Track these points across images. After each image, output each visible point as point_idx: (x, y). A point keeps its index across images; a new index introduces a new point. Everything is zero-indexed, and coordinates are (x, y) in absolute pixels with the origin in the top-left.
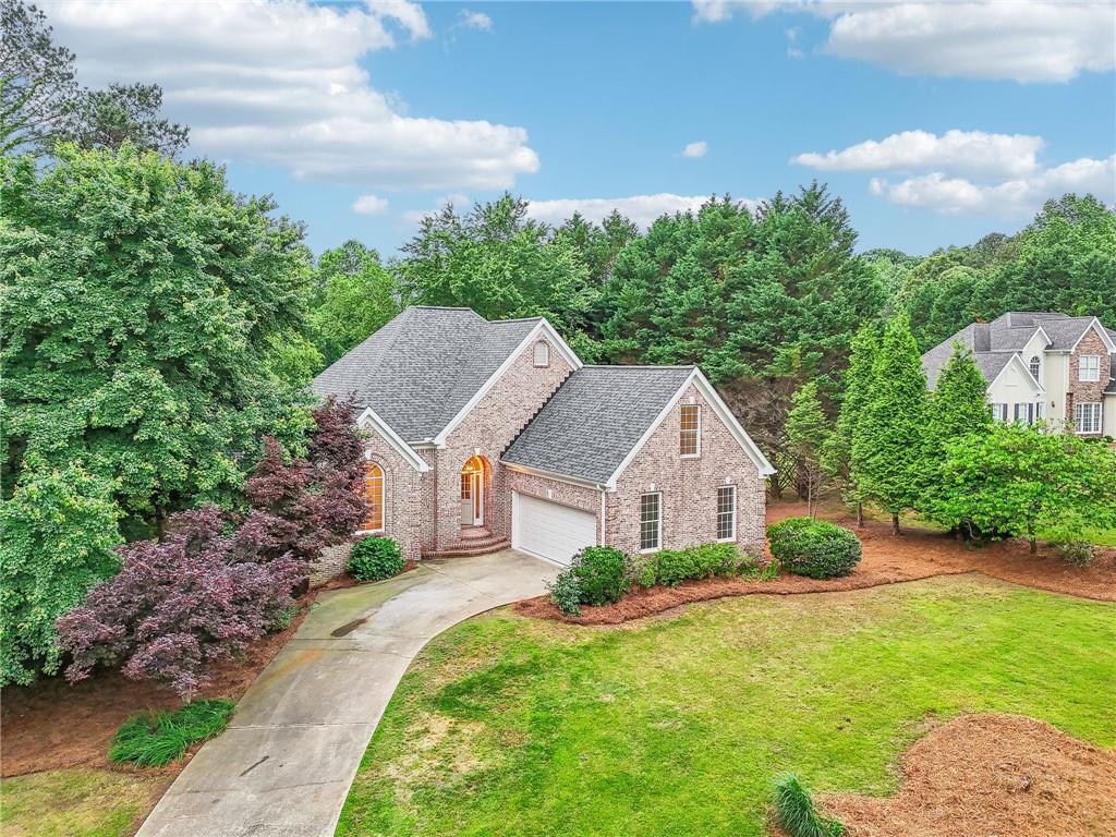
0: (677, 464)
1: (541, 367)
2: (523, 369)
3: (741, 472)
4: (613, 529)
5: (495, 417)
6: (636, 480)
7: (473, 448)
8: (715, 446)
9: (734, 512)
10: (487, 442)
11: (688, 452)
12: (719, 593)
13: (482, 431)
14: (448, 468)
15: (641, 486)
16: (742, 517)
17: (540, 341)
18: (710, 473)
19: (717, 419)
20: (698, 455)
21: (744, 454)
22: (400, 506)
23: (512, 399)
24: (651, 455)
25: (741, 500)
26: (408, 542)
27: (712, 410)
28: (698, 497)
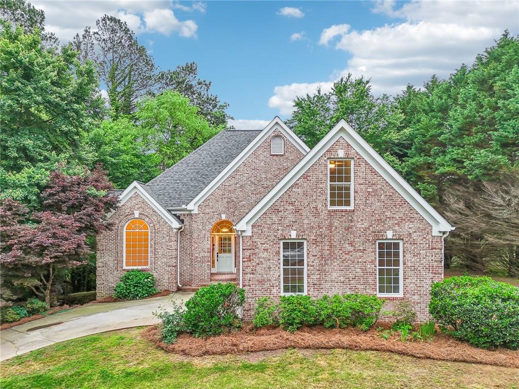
0: (324, 215)
1: (277, 155)
2: (261, 157)
3: (408, 227)
4: (248, 270)
5: (238, 192)
6: (275, 226)
7: (220, 214)
8: (371, 199)
9: (401, 267)
10: (232, 210)
11: (340, 204)
12: (331, 344)
13: (228, 202)
14: (200, 227)
15: (280, 232)
16: (409, 273)
17: (277, 136)
18: (366, 225)
19: (375, 173)
20: (352, 207)
21: (412, 209)
22: (160, 252)
23: (252, 179)
24: (292, 204)
25: (408, 256)
26: (166, 277)
27: (367, 164)
28: (351, 249)
